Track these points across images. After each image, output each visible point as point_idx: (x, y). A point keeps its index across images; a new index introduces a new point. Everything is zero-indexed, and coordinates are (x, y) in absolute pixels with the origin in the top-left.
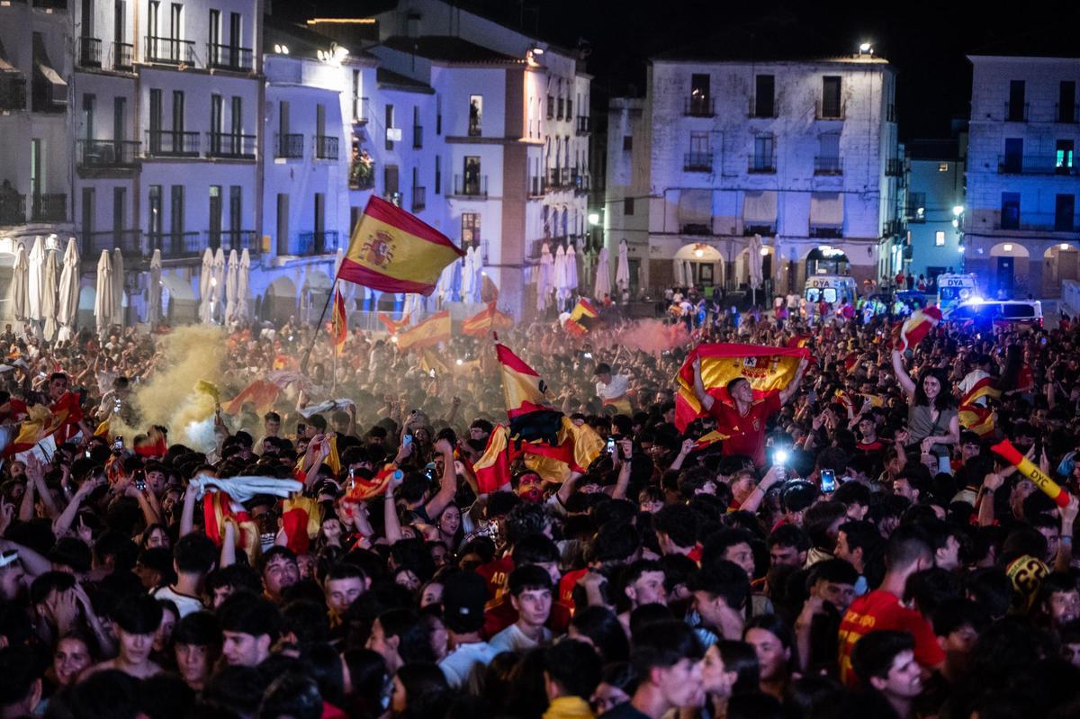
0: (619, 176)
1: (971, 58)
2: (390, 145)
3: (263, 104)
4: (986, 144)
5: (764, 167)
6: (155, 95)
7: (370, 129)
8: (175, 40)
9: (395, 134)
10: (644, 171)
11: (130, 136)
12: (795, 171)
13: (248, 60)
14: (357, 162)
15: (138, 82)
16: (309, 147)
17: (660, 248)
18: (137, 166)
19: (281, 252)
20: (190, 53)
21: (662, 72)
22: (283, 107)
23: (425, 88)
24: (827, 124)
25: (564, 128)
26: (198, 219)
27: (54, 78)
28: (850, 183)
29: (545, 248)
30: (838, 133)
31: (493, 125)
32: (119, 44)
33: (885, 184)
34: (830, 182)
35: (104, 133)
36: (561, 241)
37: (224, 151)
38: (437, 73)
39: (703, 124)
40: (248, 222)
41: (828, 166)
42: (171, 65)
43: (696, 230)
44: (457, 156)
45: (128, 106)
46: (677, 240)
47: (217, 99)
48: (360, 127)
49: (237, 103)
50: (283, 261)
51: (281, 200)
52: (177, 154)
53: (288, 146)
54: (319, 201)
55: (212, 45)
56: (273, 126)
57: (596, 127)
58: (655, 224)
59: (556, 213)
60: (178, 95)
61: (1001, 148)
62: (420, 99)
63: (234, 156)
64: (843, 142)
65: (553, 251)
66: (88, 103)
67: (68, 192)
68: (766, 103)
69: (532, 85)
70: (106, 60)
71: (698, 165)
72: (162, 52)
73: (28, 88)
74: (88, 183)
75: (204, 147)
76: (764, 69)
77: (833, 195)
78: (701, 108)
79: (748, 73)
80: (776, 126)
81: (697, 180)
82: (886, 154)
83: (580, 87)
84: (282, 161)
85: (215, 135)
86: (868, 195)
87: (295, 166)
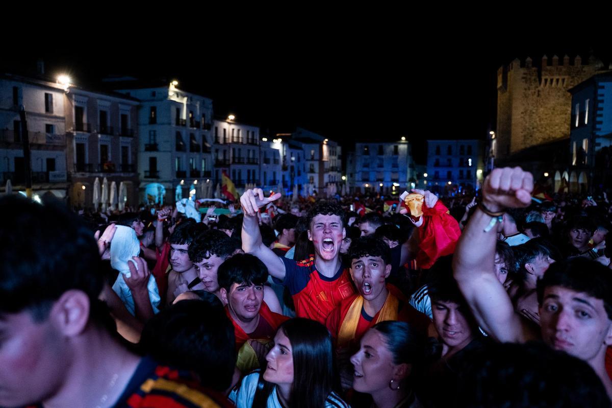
0: (349, 169)
1: (428, 141)
2: (292, 161)
3: (260, 152)
4: (432, 160)
5: (381, 166)
6: (234, 150)
7: (287, 158)
8: (238, 137)
9: (293, 159)
10: (354, 168)
11: (227, 158)
12: (387, 167)
13: (256, 142)
14: (284, 165)
15: (229, 147)
16: (272, 161)
17: (358, 184)
18: (229, 166)
19: (265, 184)
20: (242, 140)
21: (358, 145)
22: (265, 152)
23: (301, 148)
24: (395, 156)
25: (334, 157)
26: (244, 177)
27: (208, 145)
28: (400, 169)
29: (329, 184)
30: (397, 158)
31: (317, 157)
32: (225, 138)
33: (409, 170)
34: (396, 169)
35: (221, 157)
36: (333, 183)
37: (252, 162)
38: (304, 145)
39: (367, 157)
40: (257, 177)
41: (395, 165)
42: (238, 143)
43: (366, 180)
44: (308, 164)
45: (227, 152)
46: (361, 183)
47: (249, 151)
48: (284, 157)
49: (254, 151)
50: (265, 186)
51: (265, 173)
52: (239, 163)
53: (267, 161)
54: (274, 174)
55: (248, 139)
56: (262, 157)
57: (343, 157)
58: (357, 179)
59: (332, 177)
60: (239, 150)
61: (434, 161)
62: (299, 151)
63: (254, 163)
64: (399, 160)
65: (331, 184)
66: (217, 151)
67: (212, 170)
68: (381, 152)
69: (325, 148)
70: (221, 141)
71: (366, 165)
72: (235, 140)
73: (201, 147)
74: (217, 169)
75: (246, 161)
76: (381, 144)
77: (396, 172)
78: (367, 153)
79: (377, 145)
80: (384, 157)
81: (366, 169)
82: (409, 162)
83: (339, 149)
84: (265, 165)
85: (249, 158)
86: (405, 172)
87: (268, 165)
